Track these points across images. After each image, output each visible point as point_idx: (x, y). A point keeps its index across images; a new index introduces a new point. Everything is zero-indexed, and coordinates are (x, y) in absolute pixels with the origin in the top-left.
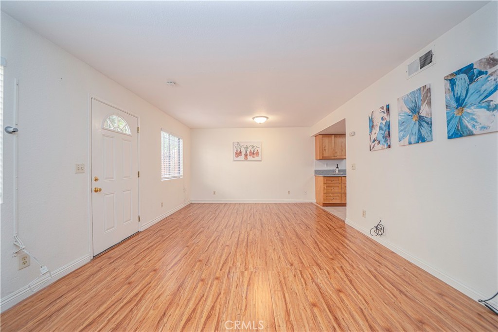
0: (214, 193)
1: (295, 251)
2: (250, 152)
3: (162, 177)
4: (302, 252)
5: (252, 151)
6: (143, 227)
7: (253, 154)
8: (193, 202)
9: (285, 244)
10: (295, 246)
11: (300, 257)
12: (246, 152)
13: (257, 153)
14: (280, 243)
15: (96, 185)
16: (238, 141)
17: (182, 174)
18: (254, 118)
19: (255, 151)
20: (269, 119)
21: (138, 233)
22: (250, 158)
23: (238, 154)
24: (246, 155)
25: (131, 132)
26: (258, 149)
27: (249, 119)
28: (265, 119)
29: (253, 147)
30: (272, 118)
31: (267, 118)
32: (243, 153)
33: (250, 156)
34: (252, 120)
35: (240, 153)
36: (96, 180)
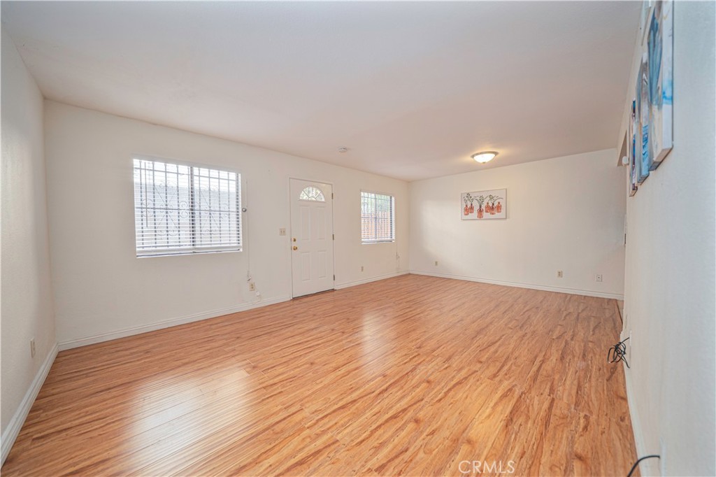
0: (436, 263)
2: (487, 207)
3: (363, 240)
5: (490, 205)
6: (338, 286)
7: (491, 209)
8: (411, 272)
12: (480, 207)
13: (499, 208)
15: (294, 244)
16: (468, 192)
17: (394, 238)
18: (473, 156)
19: (496, 204)
20: (498, 156)
21: (333, 290)
22: (485, 215)
23: (469, 210)
24: (480, 211)
25: (325, 200)
26: (498, 201)
27: (468, 159)
28: (493, 155)
29: (491, 197)
30: (502, 152)
31: (496, 153)
32: (476, 208)
33: (487, 212)
34: (471, 159)
35: (472, 208)
36: (295, 240)
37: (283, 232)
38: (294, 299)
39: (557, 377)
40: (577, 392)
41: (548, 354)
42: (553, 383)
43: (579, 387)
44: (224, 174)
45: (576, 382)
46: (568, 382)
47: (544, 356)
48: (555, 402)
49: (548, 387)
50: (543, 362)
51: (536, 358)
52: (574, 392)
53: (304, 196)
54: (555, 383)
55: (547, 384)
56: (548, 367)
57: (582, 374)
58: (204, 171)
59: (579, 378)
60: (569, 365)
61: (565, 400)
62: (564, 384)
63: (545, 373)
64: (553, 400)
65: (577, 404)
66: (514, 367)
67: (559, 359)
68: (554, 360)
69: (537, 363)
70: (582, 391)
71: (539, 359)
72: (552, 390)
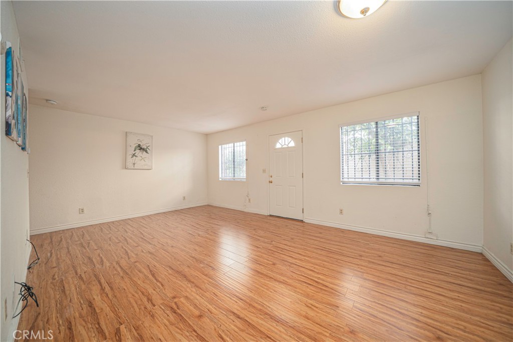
1: (175, 256)
4: (168, 258)
6: (307, 219)
9: (192, 259)
10: (178, 260)
11: (168, 252)
14: (196, 257)
21: (302, 221)
36: (271, 177)
37: (264, 171)
38: (271, 216)
39: (83, 287)
40: (64, 287)
41: (105, 299)
42: (83, 281)
43: (64, 291)
44: (241, 143)
45: (67, 292)
46: (73, 289)
47: (107, 295)
48: (75, 274)
49: (84, 278)
50: (103, 289)
51: (112, 288)
52: (66, 286)
53: (278, 146)
54: (82, 283)
55: (86, 278)
56: (96, 289)
57: (65, 303)
58: (238, 144)
59: (66, 297)
60: (80, 302)
61: (70, 279)
62: (75, 286)
63: (94, 283)
64: (77, 274)
65: (62, 281)
66: (115, 272)
67: (92, 301)
68: (95, 297)
69: (105, 285)
70: (60, 290)
71: (107, 289)
72: (81, 278)
